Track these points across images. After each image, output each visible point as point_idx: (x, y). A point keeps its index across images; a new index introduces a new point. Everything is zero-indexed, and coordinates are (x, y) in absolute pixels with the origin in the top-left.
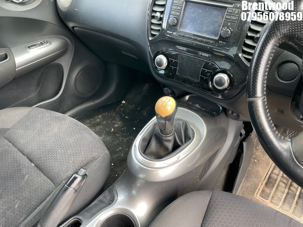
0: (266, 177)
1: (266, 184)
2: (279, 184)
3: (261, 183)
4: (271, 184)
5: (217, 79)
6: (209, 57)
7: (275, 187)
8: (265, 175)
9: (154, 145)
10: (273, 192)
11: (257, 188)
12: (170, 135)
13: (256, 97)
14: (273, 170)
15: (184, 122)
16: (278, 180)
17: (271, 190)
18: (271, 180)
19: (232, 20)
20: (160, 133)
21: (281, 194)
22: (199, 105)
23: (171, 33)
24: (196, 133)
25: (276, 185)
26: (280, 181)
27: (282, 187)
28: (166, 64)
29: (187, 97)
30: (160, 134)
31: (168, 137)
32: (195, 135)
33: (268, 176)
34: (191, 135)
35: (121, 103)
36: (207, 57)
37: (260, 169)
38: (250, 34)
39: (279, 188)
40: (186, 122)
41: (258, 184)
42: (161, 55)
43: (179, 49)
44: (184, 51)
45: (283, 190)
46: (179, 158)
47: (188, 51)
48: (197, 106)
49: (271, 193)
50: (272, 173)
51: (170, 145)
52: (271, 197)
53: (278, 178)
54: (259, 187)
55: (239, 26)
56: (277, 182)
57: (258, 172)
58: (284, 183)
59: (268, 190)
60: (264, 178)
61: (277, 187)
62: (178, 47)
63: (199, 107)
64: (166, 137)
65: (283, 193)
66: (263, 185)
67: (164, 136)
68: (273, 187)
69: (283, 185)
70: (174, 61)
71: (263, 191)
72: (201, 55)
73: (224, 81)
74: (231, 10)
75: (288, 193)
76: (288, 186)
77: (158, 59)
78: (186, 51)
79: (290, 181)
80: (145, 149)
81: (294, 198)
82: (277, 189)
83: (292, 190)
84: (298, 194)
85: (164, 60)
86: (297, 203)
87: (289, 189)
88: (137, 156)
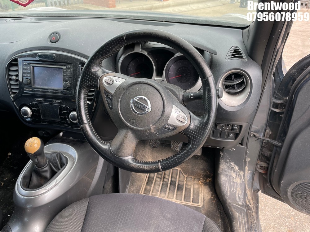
0: (146, 178)
1: (147, 183)
2: (156, 180)
3: (143, 184)
4: (150, 182)
5: (72, 116)
6: (61, 102)
7: (153, 183)
8: (146, 177)
9: (35, 179)
10: (152, 187)
11: (141, 189)
12: (45, 166)
13: (85, 124)
15: (58, 154)
16: (155, 177)
17: (151, 186)
18: (150, 179)
19: (68, 76)
20: (36, 167)
21: (158, 187)
22: (72, 138)
23: (28, 89)
24: (69, 159)
25: (154, 181)
26: (157, 177)
27: (158, 181)
28: (31, 113)
31: (43, 168)
32: (69, 161)
34: (65, 162)
35: (7, 156)
39: (156, 183)
40: (59, 153)
41: (141, 185)
42: (25, 107)
45: (159, 183)
46: (56, 182)
47: (45, 101)
48: (71, 138)
49: (151, 189)
51: (48, 175)
52: (151, 191)
53: (154, 176)
54: (142, 188)
55: (74, 80)
56: (154, 179)
58: (159, 178)
59: (148, 188)
60: (145, 179)
61: (155, 182)
62: (37, 99)
63: (72, 139)
64: (42, 169)
65: (159, 185)
66: (145, 185)
67: (40, 168)
68: (152, 183)
69: (159, 180)
70: (36, 110)
71: (145, 189)
72: (55, 102)
74: (66, 70)
75: (163, 184)
76: (162, 179)
77: (23, 110)
78: (43, 101)
79: (163, 175)
80: (28, 185)
81: (167, 186)
82: (155, 184)
83: (165, 181)
84: (169, 182)
85: (29, 110)
86: (170, 189)
87: (163, 181)
88: (20, 191)
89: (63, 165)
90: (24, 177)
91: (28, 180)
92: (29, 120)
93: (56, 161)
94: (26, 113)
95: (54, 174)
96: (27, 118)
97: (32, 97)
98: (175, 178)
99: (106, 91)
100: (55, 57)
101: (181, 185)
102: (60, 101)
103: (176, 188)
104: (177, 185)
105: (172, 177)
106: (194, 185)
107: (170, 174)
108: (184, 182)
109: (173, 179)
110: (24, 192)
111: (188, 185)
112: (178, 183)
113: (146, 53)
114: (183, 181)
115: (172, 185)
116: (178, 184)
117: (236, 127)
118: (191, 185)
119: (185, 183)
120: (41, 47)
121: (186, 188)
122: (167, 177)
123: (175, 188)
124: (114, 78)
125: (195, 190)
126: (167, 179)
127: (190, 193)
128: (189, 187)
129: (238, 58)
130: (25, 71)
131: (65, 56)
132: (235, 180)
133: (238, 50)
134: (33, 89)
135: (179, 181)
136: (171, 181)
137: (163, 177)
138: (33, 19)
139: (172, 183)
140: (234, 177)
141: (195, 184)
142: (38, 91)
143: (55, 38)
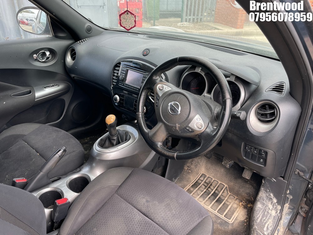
1: (193, 186)
2: (201, 186)
4: (196, 186)
7: (198, 188)
8: (194, 180)
9: (107, 143)
13: (140, 112)
14: (200, 178)
15: (126, 132)
17: (194, 190)
18: (197, 184)
20: (110, 135)
21: (200, 192)
23: (121, 84)
26: (203, 184)
27: (202, 188)
28: (119, 100)
31: (114, 137)
34: (128, 138)
37: (191, 177)
39: (200, 188)
40: (128, 132)
41: (187, 185)
42: (117, 95)
43: (124, 92)
51: (115, 143)
52: (193, 193)
53: (202, 182)
54: (186, 187)
57: (189, 178)
58: (205, 186)
59: (192, 189)
60: (192, 182)
61: (200, 187)
65: (202, 191)
66: (190, 186)
67: (112, 136)
68: (197, 187)
69: (204, 187)
70: (122, 99)
71: (189, 189)
74: (145, 75)
75: (205, 192)
76: (207, 188)
77: (115, 97)
78: (127, 93)
79: (209, 185)
80: (102, 145)
81: (209, 195)
82: (198, 189)
83: (209, 190)
84: (212, 193)
85: (118, 98)
86: (209, 198)
88: (96, 148)
89: (127, 140)
90: (101, 140)
91: (103, 143)
92: (116, 104)
93: (124, 136)
94: (116, 99)
95: (118, 143)
96: (116, 103)
97: (122, 89)
98: (218, 191)
99: (157, 94)
100: (141, 66)
101: (222, 199)
102: (136, 96)
104: (217, 197)
105: (216, 190)
106: (233, 204)
107: (216, 186)
109: (216, 192)
110: (98, 148)
112: (220, 196)
113: (203, 74)
114: (225, 196)
115: (213, 196)
116: (219, 198)
117: (263, 152)
118: (230, 203)
119: (226, 199)
121: (225, 203)
122: (212, 187)
123: (215, 199)
124: (165, 86)
125: (232, 208)
127: (227, 208)
128: (228, 203)
129: (276, 92)
130: (122, 72)
131: (147, 66)
132: (270, 211)
133: (283, 85)
134: (124, 84)
135: (221, 195)
136: (214, 192)
138: (145, 36)
139: (214, 194)
140: (271, 209)
141: (235, 203)
142: (126, 86)
143: (146, 53)
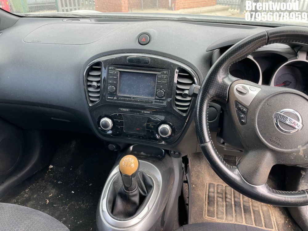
1: (208, 203)
3: (204, 205)
4: (212, 202)
5: (161, 129)
6: (150, 113)
7: (216, 204)
8: (205, 196)
9: (120, 204)
10: (215, 209)
11: (203, 210)
13: (206, 142)
14: (209, 190)
15: (141, 173)
16: (216, 197)
17: (214, 208)
18: (211, 199)
19: (163, 83)
21: (222, 208)
22: (144, 153)
23: (112, 98)
24: (154, 179)
25: (216, 202)
27: (220, 201)
28: (112, 125)
29: (131, 148)
30: (126, 192)
32: (154, 182)
33: (207, 196)
35: (49, 169)
36: (149, 114)
37: (200, 192)
38: (178, 92)
39: (219, 203)
41: (203, 206)
42: (106, 118)
43: (122, 111)
44: (127, 111)
45: (222, 204)
46: (148, 208)
47: (131, 111)
48: (142, 153)
49: (214, 211)
50: (209, 192)
51: (136, 199)
52: (215, 213)
53: (214, 195)
54: (204, 209)
55: (169, 88)
56: (216, 199)
57: (199, 195)
58: (220, 197)
59: (211, 209)
60: (205, 199)
62: (121, 109)
64: (132, 192)
65: (223, 207)
66: (207, 205)
68: (214, 204)
70: (119, 121)
71: (208, 211)
72: (144, 113)
73: (167, 130)
74: (160, 76)
75: (226, 205)
76: (224, 199)
77: (103, 122)
78: (129, 111)
79: (224, 194)
81: (232, 207)
83: (228, 202)
84: (233, 203)
85: (109, 121)
87: (226, 201)
89: (149, 187)
92: (110, 132)
98: (238, 198)
99: (237, 103)
100: (148, 61)
101: (247, 207)
103: (243, 210)
105: (234, 197)
106: (261, 207)
108: (249, 202)
109: (236, 199)
111: (255, 207)
112: (243, 204)
113: (251, 58)
115: (237, 207)
116: (244, 206)
118: (258, 207)
119: (251, 204)
120: (129, 50)
121: (253, 210)
122: (228, 196)
123: (241, 210)
124: (247, 86)
125: (264, 213)
126: (229, 198)
127: (260, 216)
130: (111, 77)
134: (118, 97)
136: (235, 201)
137: (224, 196)
138: (93, 21)
139: (236, 203)
141: (263, 206)
142: (124, 100)
143: (145, 39)
